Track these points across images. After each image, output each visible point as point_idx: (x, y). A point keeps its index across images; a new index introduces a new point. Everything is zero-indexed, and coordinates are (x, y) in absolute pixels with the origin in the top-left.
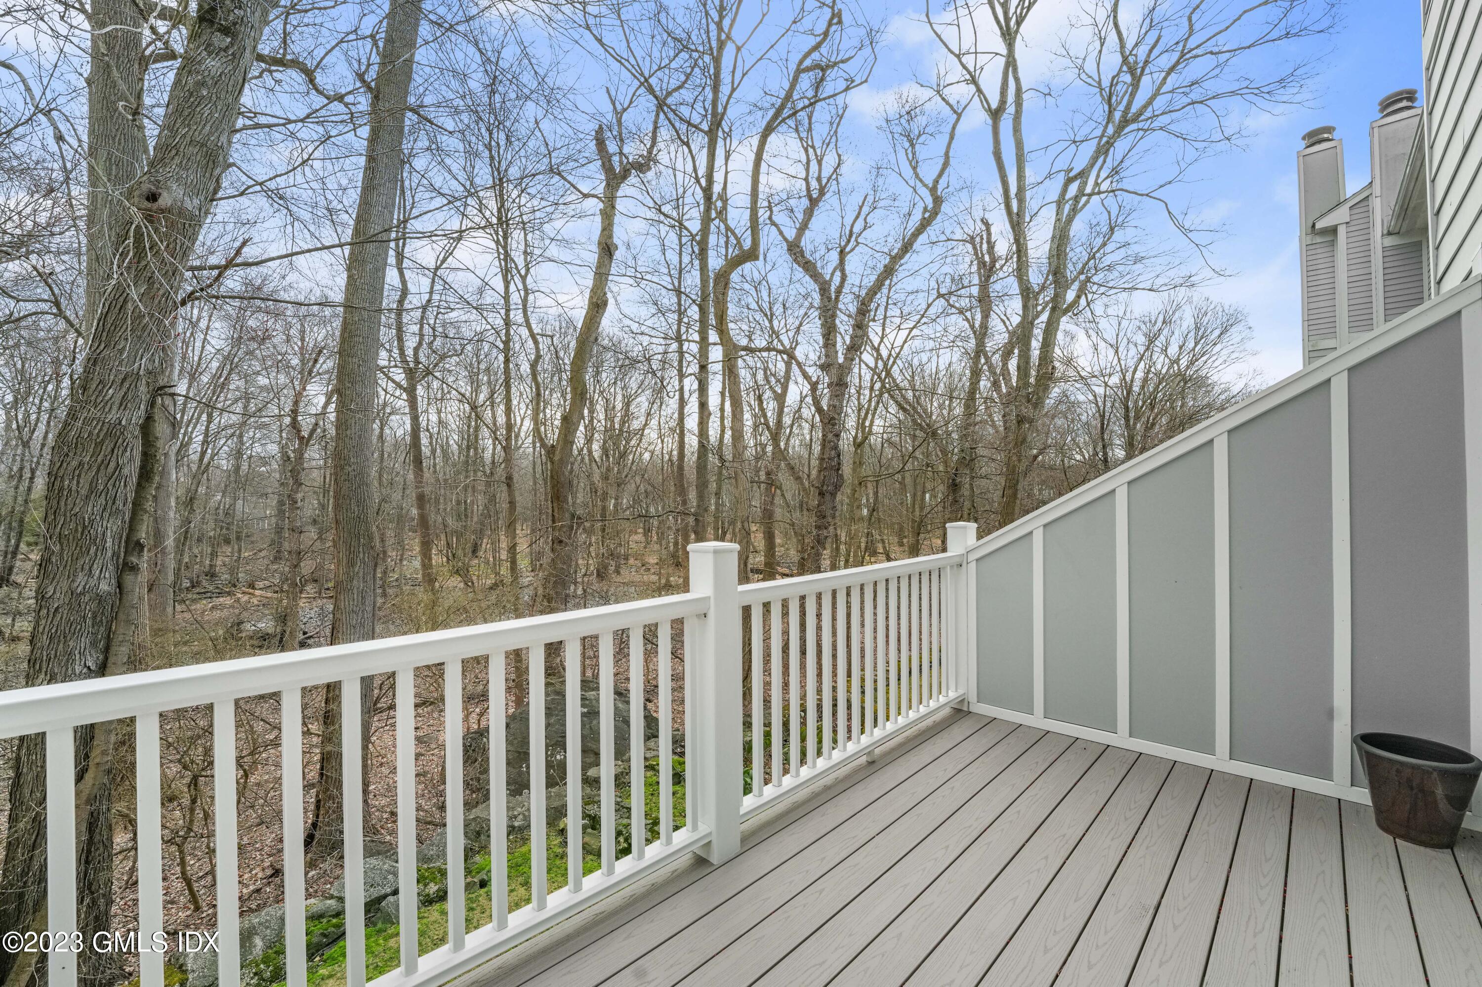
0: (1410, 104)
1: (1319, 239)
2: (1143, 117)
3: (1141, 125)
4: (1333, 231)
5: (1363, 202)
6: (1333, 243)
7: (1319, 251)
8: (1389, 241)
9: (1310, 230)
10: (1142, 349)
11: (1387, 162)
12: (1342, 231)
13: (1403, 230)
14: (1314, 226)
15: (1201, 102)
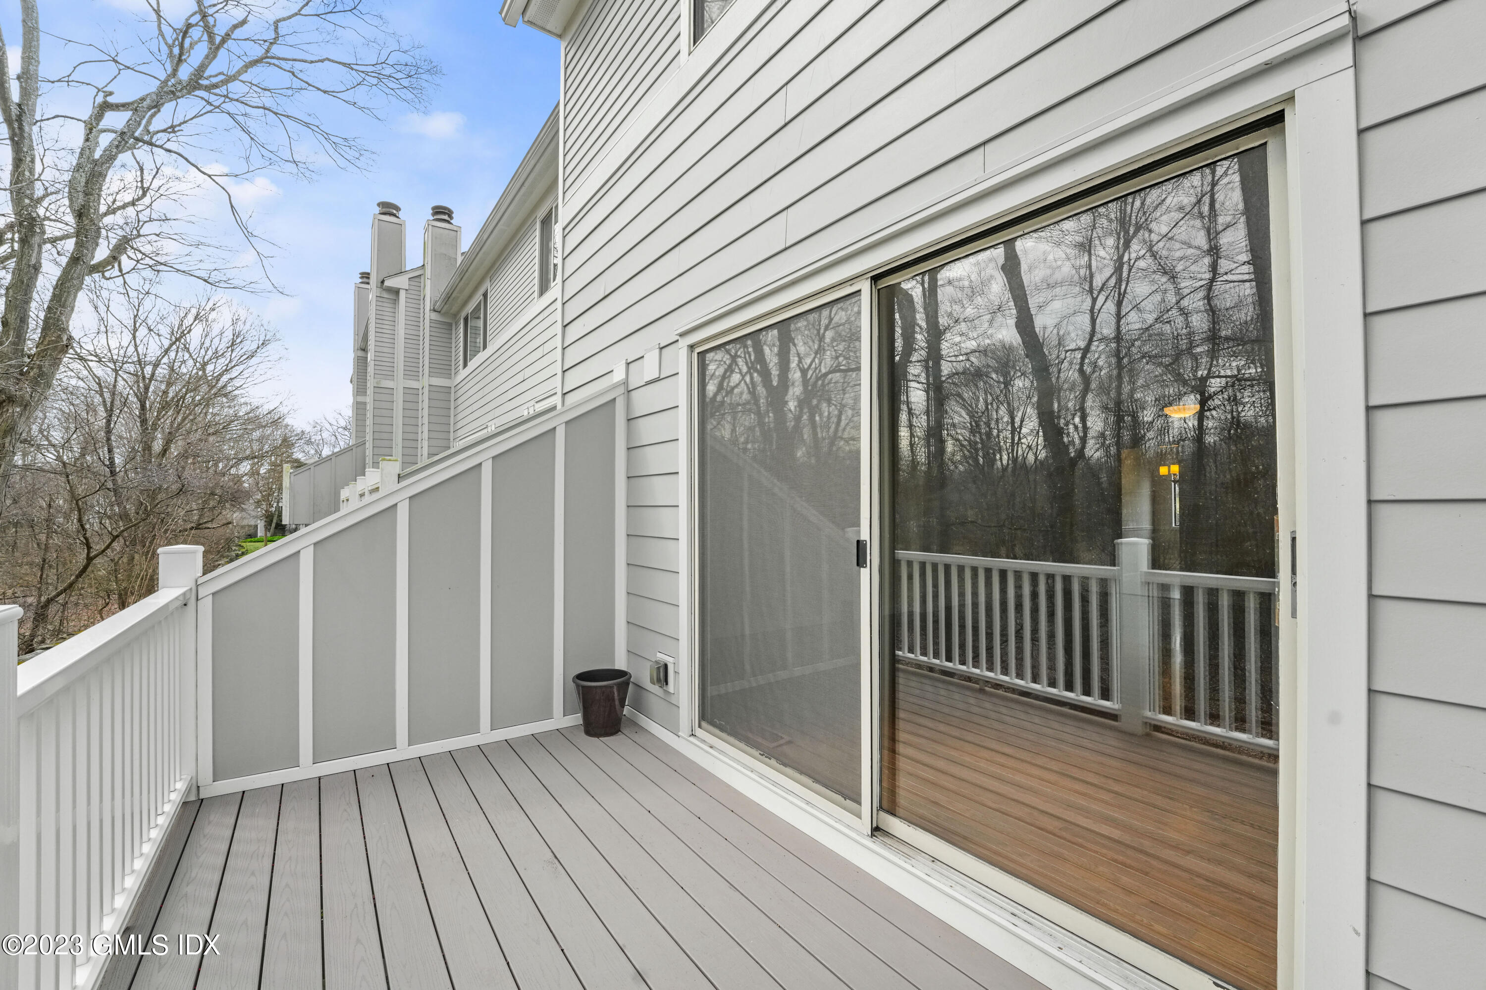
0: (448, 219)
1: (385, 295)
2: (217, 91)
3: (212, 98)
4: (396, 292)
5: (417, 278)
6: (396, 301)
7: (385, 305)
8: (435, 316)
9: (379, 285)
10: (166, 343)
11: (435, 254)
12: (402, 294)
13: (442, 312)
14: (383, 282)
15: (276, 114)
